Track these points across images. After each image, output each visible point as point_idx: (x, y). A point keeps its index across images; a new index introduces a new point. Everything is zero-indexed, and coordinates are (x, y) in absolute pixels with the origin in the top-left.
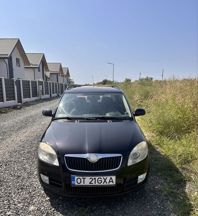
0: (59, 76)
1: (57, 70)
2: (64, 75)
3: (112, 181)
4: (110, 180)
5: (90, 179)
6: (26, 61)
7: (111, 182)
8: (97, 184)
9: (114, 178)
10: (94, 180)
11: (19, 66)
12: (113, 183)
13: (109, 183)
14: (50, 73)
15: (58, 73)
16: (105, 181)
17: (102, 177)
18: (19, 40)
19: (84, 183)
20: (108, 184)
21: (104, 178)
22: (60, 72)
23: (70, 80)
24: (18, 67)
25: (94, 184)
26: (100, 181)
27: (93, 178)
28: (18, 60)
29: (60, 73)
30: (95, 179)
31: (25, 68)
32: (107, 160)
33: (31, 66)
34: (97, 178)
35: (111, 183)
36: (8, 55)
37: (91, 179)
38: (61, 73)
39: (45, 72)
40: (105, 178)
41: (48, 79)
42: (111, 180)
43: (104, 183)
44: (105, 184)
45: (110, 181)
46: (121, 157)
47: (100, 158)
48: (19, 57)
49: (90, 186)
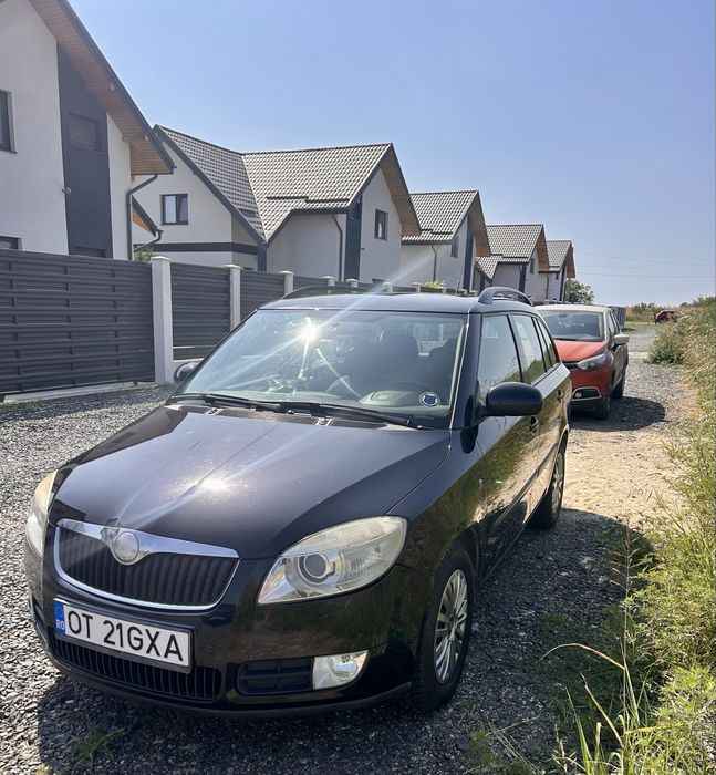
0: (532, 272)
1: (525, 250)
2: (551, 269)
3: (177, 652)
4: (171, 648)
5: (106, 622)
6: (410, 221)
7: (174, 652)
8: (127, 649)
9: (183, 639)
10: (117, 632)
11: (384, 238)
12: (181, 659)
13: (166, 656)
14: (499, 263)
15: (527, 263)
16: (153, 645)
17: (142, 628)
18: (392, 148)
19: (88, 636)
20: (162, 658)
21: (147, 631)
22: (535, 257)
23: (579, 287)
24: (382, 241)
25: (117, 647)
26: (135, 638)
27: (115, 622)
28: (380, 217)
29: (536, 261)
30: (119, 626)
31: (404, 243)
32: (175, 563)
33: (425, 236)
34: (126, 625)
35: (173, 659)
36: (348, 200)
37: (109, 627)
38: (540, 262)
39: (475, 258)
40: (153, 631)
41: (486, 283)
42: (173, 648)
43: (148, 652)
44: (153, 655)
45: (168, 651)
46: (233, 561)
47: (152, 551)
48: (388, 206)
49: (106, 653)
